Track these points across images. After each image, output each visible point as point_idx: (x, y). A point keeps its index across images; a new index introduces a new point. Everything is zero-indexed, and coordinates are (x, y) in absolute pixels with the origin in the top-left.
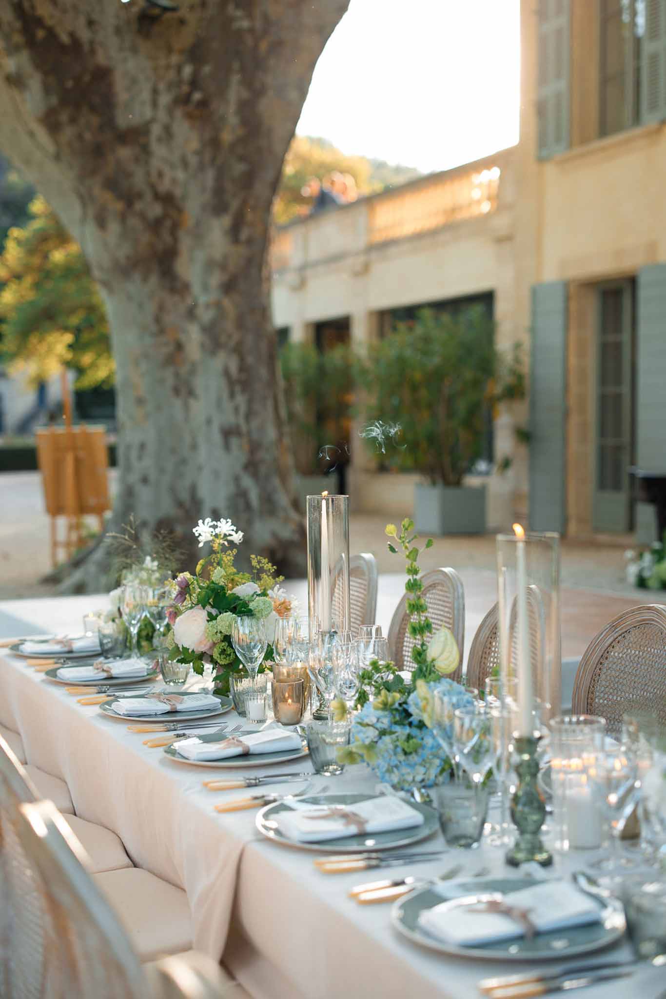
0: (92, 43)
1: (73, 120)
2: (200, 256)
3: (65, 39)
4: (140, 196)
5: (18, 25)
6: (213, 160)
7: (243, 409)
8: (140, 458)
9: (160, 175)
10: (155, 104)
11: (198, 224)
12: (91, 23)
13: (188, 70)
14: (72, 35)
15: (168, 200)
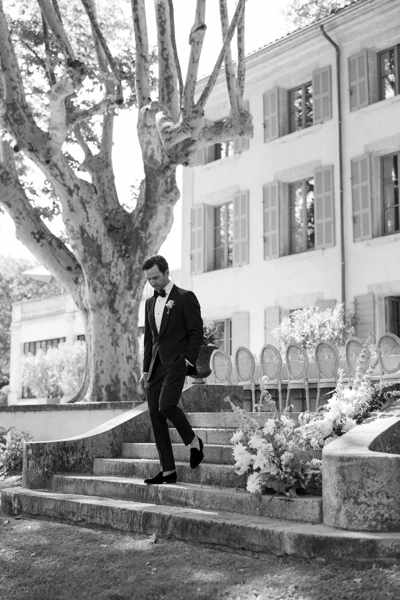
0: (97, 237)
1: (91, 260)
2: (123, 303)
3: (91, 237)
4: (106, 283)
5: (80, 232)
6: (129, 274)
7: (133, 351)
8: (101, 365)
9: (113, 277)
10: (113, 257)
11: (123, 293)
12: (97, 232)
13: (124, 247)
14: (92, 235)
15: (114, 285)
